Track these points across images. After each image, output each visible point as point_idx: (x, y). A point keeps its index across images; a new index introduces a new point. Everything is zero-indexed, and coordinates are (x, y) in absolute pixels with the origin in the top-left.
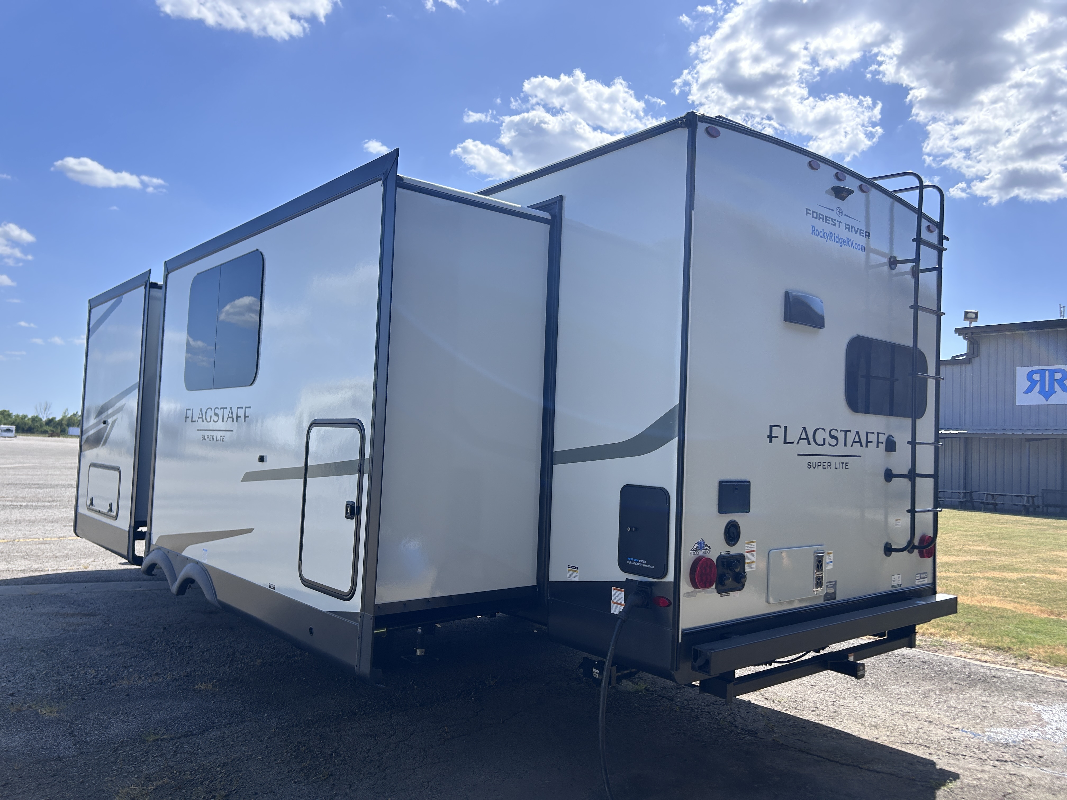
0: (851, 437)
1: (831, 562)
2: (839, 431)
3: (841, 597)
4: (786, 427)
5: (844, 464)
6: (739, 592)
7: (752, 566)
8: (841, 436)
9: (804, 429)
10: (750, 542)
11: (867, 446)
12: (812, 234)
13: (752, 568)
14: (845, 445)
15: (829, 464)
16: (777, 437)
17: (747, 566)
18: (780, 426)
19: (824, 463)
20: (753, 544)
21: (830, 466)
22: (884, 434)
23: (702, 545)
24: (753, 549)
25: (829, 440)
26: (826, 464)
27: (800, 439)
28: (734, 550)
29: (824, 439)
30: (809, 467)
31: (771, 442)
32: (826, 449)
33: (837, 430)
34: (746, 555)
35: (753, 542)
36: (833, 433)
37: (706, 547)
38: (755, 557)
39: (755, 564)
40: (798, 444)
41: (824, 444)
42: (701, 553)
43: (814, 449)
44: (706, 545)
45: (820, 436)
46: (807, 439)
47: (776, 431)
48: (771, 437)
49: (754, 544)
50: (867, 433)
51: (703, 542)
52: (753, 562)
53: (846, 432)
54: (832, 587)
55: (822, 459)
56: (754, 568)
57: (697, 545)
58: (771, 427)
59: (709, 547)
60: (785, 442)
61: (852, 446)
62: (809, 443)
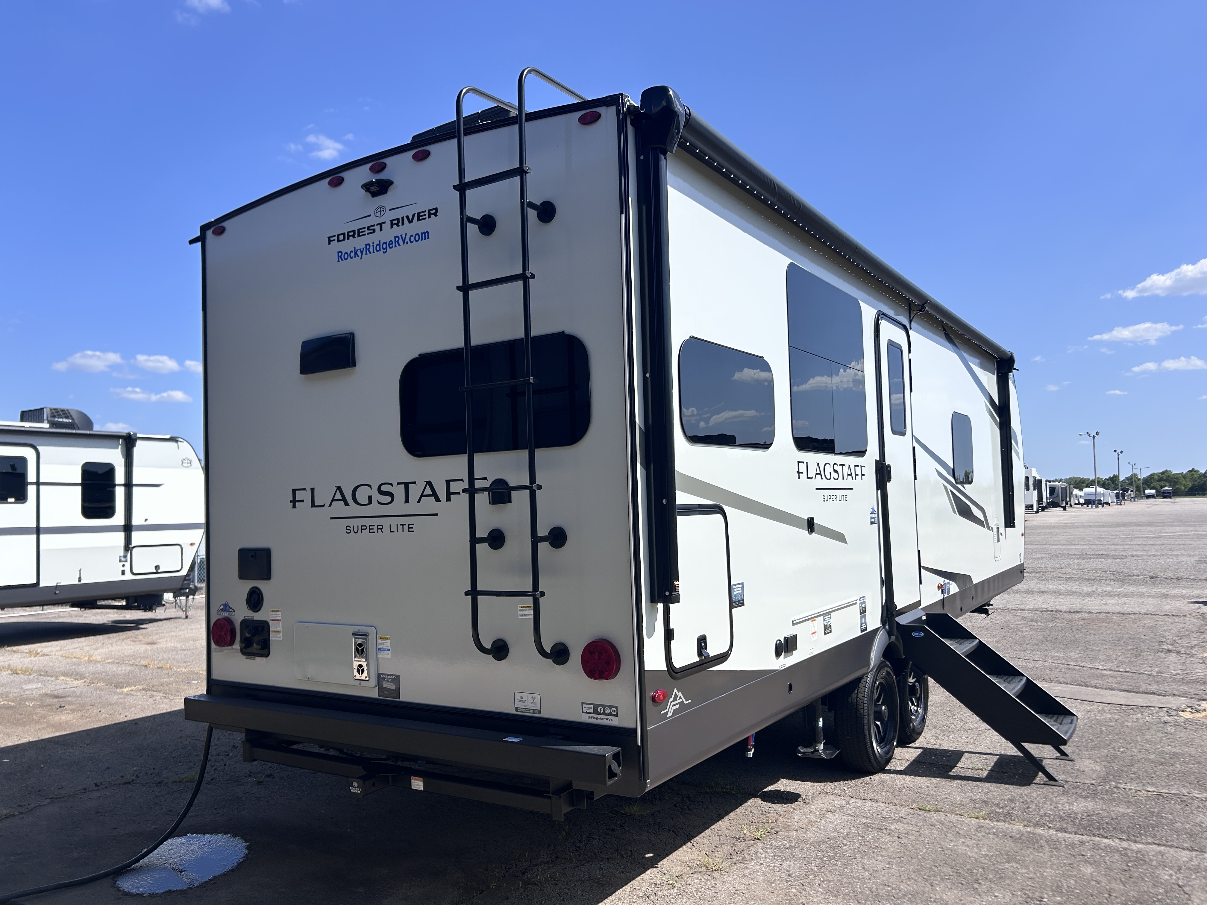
0: (415, 492)
1: (389, 650)
2: (395, 484)
3: (405, 697)
4: (312, 490)
5: (406, 527)
6: (264, 659)
7: (278, 636)
8: (399, 492)
9: (339, 488)
10: (275, 611)
11: (448, 499)
12: (339, 261)
13: (277, 637)
14: (407, 501)
15: (380, 527)
16: (302, 501)
17: (271, 634)
18: (305, 489)
19: (370, 526)
20: (278, 613)
21: (381, 529)
22: (486, 479)
23: (226, 607)
24: (278, 618)
25: (377, 497)
26: (375, 528)
27: (333, 500)
28: (258, 616)
29: (370, 498)
30: (348, 531)
31: (294, 507)
32: (374, 509)
33: (391, 484)
34: (271, 624)
35: (278, 611)
36: (384, 488)
37: (231, 610)
38: (281, 626)
39: (281, 634)
40: (330, 505)
41: (370, 502)
42: (226, 614)
43: (353, 509)
44: (231, 608)
45: (362, 495)
46: (344, 499)
47: (299, 495)
48: (294, 502)
49: (280, 613)
50: (448, 482)
51: (228, 604)
52: (279, 632)
53: (406, 485)
54: (390, 682)
55: (368, 522)
56: (280, 637)
57: (222, 607)
58: (294, 491)
59: (233, 610)
60: (313, 505)
61: (419, 501)
62: (347, 504)
